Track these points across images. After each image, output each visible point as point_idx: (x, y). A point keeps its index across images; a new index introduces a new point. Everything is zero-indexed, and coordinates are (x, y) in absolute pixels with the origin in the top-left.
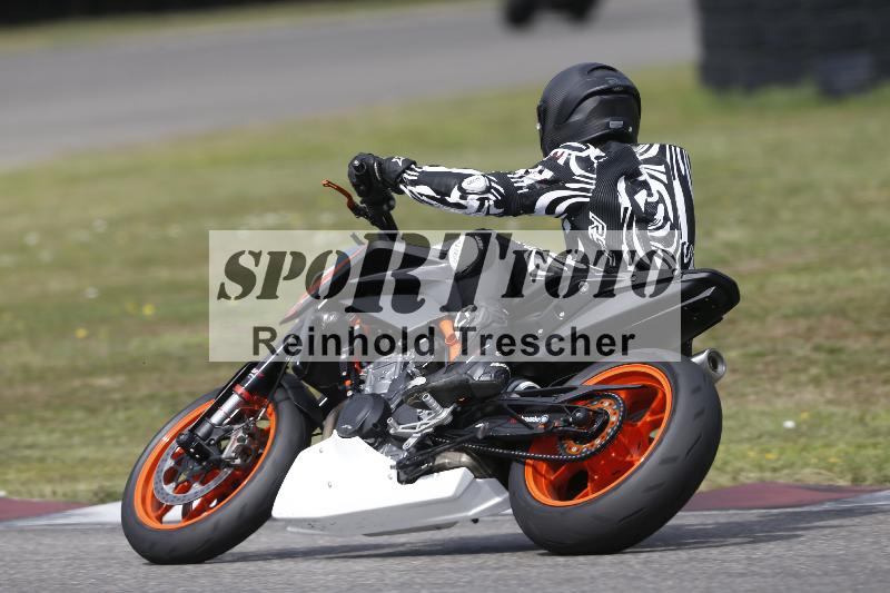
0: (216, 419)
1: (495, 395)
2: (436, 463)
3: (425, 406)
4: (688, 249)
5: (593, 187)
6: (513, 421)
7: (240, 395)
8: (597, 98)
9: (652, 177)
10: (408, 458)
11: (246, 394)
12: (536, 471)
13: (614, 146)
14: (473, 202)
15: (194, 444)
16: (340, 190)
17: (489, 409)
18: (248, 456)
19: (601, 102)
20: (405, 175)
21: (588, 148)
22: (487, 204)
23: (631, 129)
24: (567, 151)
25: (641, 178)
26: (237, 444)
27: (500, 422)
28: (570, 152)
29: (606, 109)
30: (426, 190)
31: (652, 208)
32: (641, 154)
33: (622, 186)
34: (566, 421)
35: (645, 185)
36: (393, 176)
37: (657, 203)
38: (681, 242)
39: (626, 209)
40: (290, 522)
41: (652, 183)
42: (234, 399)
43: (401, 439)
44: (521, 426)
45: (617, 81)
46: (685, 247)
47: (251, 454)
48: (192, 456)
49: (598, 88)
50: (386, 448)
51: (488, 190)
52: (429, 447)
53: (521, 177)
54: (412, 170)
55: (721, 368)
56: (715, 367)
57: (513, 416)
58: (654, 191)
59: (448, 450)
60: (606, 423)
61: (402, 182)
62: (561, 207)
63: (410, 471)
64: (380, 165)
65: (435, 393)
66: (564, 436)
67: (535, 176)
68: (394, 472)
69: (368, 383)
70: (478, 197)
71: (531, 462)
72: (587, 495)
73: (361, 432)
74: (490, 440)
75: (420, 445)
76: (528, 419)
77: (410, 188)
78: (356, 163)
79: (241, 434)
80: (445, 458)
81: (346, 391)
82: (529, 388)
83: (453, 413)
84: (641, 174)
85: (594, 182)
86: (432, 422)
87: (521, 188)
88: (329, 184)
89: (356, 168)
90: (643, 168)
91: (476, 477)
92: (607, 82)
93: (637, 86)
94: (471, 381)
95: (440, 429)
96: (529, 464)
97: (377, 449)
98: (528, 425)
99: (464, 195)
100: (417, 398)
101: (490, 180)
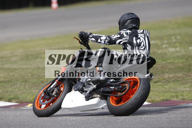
0: (52, 87)
1: (105, 82)
2: (93, 97)
3: (91, 85)
4: (148, 52)
5: (128, 39)
6: (108, 88)
7: (57, 82)
8: (130, 20)
9: (141, 37)
10: (87, 96)
11: (58, 81)
12: (112, 98)
13: (133, 30)
14: (103, 42)
15: (47, 92)
16: (77, 39)
17: (104, 85)
18: (58, 95)
19: (131, 21)
20: (90, 36)
21: (128, 30)
22: (106, 42)
23: (137, 26)
24: (123, 31)
25: (139, 37)
26: (55, 92)
27: (106, 88)
28: (124, 31)
29: (132, 22)
30: (93, 39)
31: (141, 43)
32: (139, 32)
33: (134, 38)
34: (118, 88)
35: (139, 38)
36: (87, 36)
37: (142, 42)
38: (147, 50)
39: (135, 43)
40: (65, 108)
41: (141, 38)
42: (55, 83)
43: (86, 92)
44: (110, 89)
45: (134, 16)
46: (148, 51)
47: (58, 94)
48: (47, 94)
49: (130, 18)
50: (84, 93)
51: (106, 39)
52: (92, 93)
53: (113, 37)
54: (91, 35)
55: (153, 77)
56: (151, 77)
57: (108, 87)
58: (141, 39)
59: (95, 94)
60: (126, 89)
61: (89, 37)
62: (122, 43)
63: (88, 98)
64: (85, 34)
65: (93, 82)
66: (118, 91)
67: (116, 36)
68: (85, 98)
69: (81, 79)
70: (104, 41)
71: (111, 96)
72: (121, 104)
73: (79, 90)
74: (103, 92)
75: (90, 93)
76: (111, 88)
77: (90, 39)
78: (80, 33)
79: (56, 90)
80: (95, 95)
81: (77, 81)
82: (113, 81)
83: (96, 86)
84: (138, 36)
85: (128, 38)
86: (92, 88)
87: (113, 39)
88: (75, 38)
89: (80, 34)
90: (139, 35)
91: (101, 100)
92: (132, 17)
93: (139, 17)
94: (100, 80)
95: (94, 90)
96: (111, 97)
97: (82, 93)
98: (111, 89)
99: (101, 40)
100: (89, 83)
101: (106, 37)
